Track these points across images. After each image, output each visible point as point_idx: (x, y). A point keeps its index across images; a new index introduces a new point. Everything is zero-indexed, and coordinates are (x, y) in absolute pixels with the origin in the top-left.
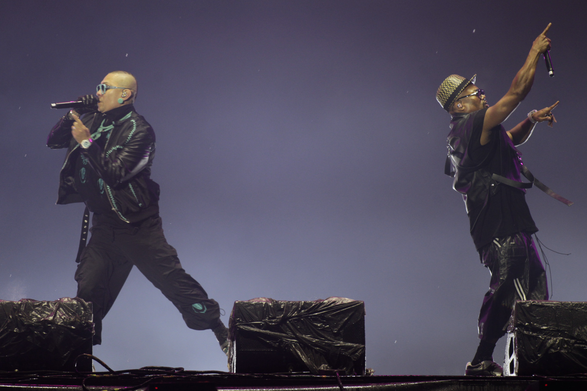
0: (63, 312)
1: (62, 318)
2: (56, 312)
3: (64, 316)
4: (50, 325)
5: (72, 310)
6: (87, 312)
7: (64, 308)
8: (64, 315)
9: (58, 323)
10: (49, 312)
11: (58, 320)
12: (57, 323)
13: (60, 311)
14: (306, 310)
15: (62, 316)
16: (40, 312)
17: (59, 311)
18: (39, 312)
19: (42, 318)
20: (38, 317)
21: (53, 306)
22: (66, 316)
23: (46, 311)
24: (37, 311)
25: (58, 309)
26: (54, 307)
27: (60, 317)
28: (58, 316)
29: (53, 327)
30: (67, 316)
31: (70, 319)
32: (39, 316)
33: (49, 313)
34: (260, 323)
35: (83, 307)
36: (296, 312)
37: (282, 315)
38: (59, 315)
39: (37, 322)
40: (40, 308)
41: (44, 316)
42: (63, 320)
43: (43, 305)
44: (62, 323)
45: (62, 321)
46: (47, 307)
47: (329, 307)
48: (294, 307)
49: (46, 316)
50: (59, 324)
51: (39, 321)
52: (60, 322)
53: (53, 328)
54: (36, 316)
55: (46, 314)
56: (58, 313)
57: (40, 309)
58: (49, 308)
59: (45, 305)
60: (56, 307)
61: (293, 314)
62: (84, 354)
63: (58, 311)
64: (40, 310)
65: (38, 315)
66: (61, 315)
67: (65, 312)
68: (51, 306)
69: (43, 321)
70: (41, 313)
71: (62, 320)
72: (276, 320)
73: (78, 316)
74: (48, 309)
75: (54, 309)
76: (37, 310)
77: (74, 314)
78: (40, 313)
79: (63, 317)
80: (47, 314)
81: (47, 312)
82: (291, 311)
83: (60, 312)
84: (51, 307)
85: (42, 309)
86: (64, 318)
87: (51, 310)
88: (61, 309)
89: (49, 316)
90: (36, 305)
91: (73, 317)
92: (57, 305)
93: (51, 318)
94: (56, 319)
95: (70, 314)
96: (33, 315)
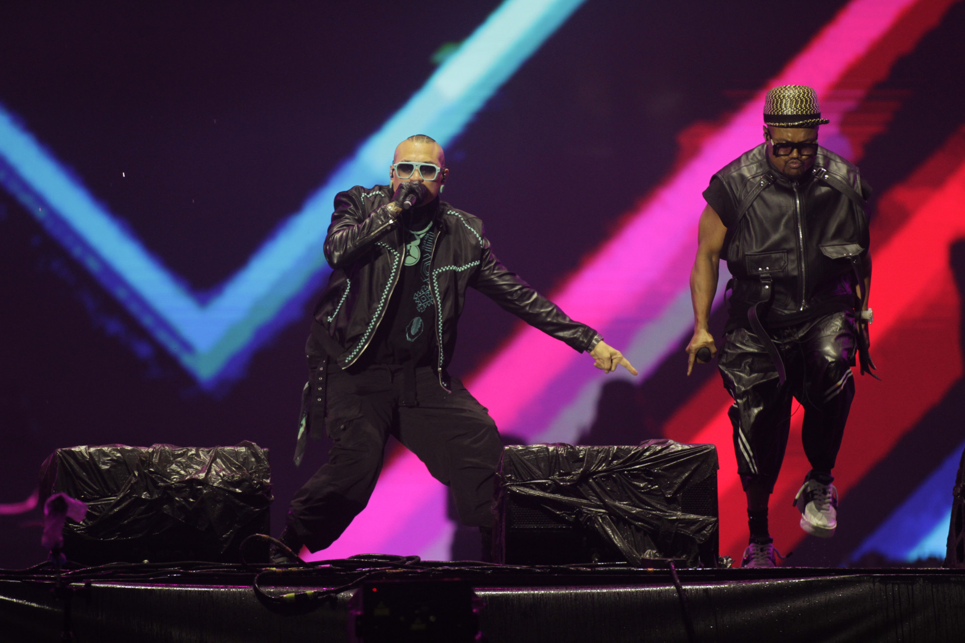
0: (222, 466)
1: (220, 476)
2: (211, 465)
3: (224, 473)
4: (201, 487)
5: (237, 463)
6: (261, 466)
7: (223, 458)
8: (224, 470)
9: (214, 483)
10: (199, 466)
11: (213, 479)
12: (212, 484)
13: (217, 463)
14: (621, 460)
15: (220, 471)
16: (184, 465)
17: (215, 464)
18: (182, 465)
19: (187, 476)
20: (181, 474)
21: (205, 456)
22: (227, 472)
23: (194, 464)
24: (180, 464)
25: (213, 460)
26: (207, 457)
27: (218, 474)
28: (214, 473)
29: (206, 490)
30: (229, 472)
31: (233, 477)
32: (183, 472)
33: (199, 468)
34: (546, 483)
35: (255, 457)
36: (604, 464)
37: (582, 469)
38: (215, 471)
39: (179, 482)
40: (184, 458)
41: (191, 472)
42: (222, 478)
43: (189, 454)
44: (220, 483)
45: (220, 480)
46: (196, 458)
47: (659, 455)
48: (601, 455)
49: (194, 472)
50: (215, 485)
51: (182, 481)
52: (218, 482)
53: (205, 492)
54: (178, 473)
55: (194, 468)
56: (214, 467)
57: (184, 460)
58: (198, 459)
59: (192, 454)
60: (211, 456)
61: (599, 467)
62: (257, 534)
63: (213, 464)
64: (184, 462)
65: (182, 470)
66: (218, 469)
67: (224, 465)
68: (202, 455)
69: (188, 480)
70: (186, 467)
71: (219, 478)
72: (572, 477)
73: (246, 471)
74: (197, 461)
75: (208, 460)
76: (180, 462)
77: (239, 468)
78: (183, 468)
79: (221, 474)
80: (196, 469)
81: (195, 466)
82: (596, 462)
83: (217, 465)
84: (202, 458)
85: (187, 461)
86: (223, 474)
87: (202, 463)
88: (218, 460)
89: (198, 472)
90: (178, 454)
91: (238, 474)
92: (212, 453)
93: (202, 475)
94: (210, 478)
95: (234, 469)
96: (173, 471)
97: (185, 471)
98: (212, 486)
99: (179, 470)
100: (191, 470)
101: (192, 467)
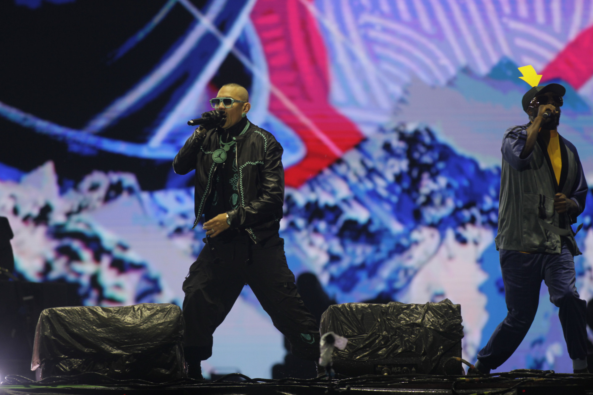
0: (431, 315)
1: (431, 321)
3: (433, 319)
4: (419, 328)
5: (441, 313)
6: (456, 315)
7: (432, 310)
8: (433, 317)
9: (427, 325)
10: (417, 315)
13: (428, 314)
18: (407, 315)
19: (410, 321)
20: (407, 320)
21: (421, 309)
22: (434, 319)
24: (405, 314)
25: (426, 312)
26: (423, 309)
27: (429, 320)
28: (427, 319)
29: (422, 330)
30: (436, 319)
31: (438, 322)
32: (408, 319)
35: (451, 310)
38: (428, 318)
39: (405, 325)
42: (431, 323)
43: (411, 308)
44: (431, 325)
45: (431, 324)
46: (415, 310)
49: (415, 319)
51: (407, 324)
52: (429, 325)
54: (405, 319)
55: (414, 317)
57: (408, 312)
58: (417, 311)
59: (413, 308)
60: (425, 309)
62: (453, 357)
63: (426, 314)
67: (433, 315)
69: (411, 323)
70: (409, 316)
71: (430, 322)
73: (446, 319)
75: (423, 312)
76: (405, 313)
77: (442, 317)
79: (431, 320)
80: (416, 317)
81: (415, 315)
83: (429, 315)
84: (419, 310)
85: (410, 312)
86: (432, 320)
87: (419, 313)
88: (430, 312)
89: (417, 319)
90: (404, 308)
91: (441, 320)
92: (425, 307)
93: (419, 321)
94: (425, 322)
95: (439, 317)
96: (401, 318)
97: (409, 318)
98: (426, 327)
99: (405, 317)
100: (412, 318)
101: (413, 316)
